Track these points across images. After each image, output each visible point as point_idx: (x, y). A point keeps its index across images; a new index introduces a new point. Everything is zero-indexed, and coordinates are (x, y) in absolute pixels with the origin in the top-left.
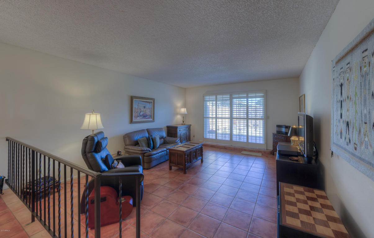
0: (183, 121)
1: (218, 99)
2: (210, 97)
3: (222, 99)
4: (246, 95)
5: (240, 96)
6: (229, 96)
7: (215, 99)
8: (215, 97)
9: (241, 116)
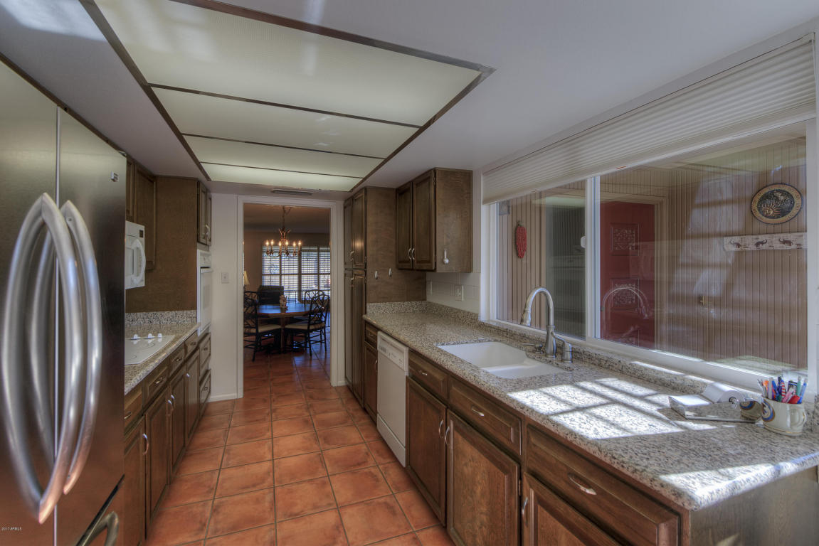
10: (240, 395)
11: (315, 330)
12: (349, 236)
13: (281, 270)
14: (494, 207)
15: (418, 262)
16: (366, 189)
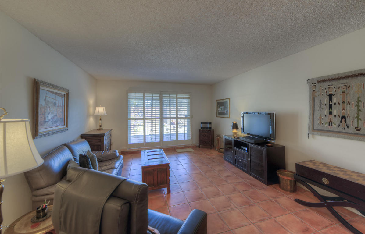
0: (101, 125)
1: (146, 97)
2: (137, 95)
3: (152, 97)
4: (175, 96)
5: (170, 96)
6: (159, 96)
7: (143, 97)
8: (143, 95)
9: (171, 115)
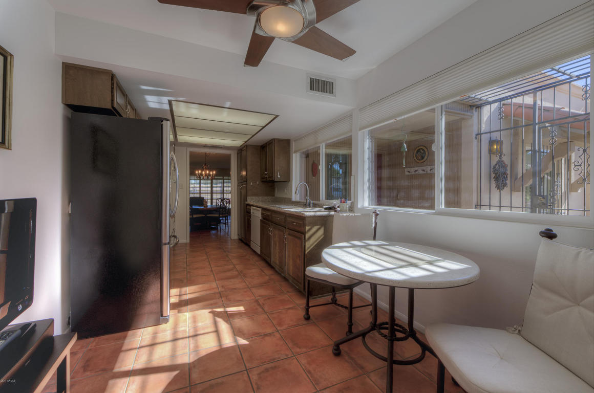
10: (188, 241)
11: (222, 217)
12: (240, 169)
13: (200, 191)
14: (298, 154)
15: (269, 178)
16: (247, 146)
